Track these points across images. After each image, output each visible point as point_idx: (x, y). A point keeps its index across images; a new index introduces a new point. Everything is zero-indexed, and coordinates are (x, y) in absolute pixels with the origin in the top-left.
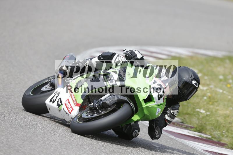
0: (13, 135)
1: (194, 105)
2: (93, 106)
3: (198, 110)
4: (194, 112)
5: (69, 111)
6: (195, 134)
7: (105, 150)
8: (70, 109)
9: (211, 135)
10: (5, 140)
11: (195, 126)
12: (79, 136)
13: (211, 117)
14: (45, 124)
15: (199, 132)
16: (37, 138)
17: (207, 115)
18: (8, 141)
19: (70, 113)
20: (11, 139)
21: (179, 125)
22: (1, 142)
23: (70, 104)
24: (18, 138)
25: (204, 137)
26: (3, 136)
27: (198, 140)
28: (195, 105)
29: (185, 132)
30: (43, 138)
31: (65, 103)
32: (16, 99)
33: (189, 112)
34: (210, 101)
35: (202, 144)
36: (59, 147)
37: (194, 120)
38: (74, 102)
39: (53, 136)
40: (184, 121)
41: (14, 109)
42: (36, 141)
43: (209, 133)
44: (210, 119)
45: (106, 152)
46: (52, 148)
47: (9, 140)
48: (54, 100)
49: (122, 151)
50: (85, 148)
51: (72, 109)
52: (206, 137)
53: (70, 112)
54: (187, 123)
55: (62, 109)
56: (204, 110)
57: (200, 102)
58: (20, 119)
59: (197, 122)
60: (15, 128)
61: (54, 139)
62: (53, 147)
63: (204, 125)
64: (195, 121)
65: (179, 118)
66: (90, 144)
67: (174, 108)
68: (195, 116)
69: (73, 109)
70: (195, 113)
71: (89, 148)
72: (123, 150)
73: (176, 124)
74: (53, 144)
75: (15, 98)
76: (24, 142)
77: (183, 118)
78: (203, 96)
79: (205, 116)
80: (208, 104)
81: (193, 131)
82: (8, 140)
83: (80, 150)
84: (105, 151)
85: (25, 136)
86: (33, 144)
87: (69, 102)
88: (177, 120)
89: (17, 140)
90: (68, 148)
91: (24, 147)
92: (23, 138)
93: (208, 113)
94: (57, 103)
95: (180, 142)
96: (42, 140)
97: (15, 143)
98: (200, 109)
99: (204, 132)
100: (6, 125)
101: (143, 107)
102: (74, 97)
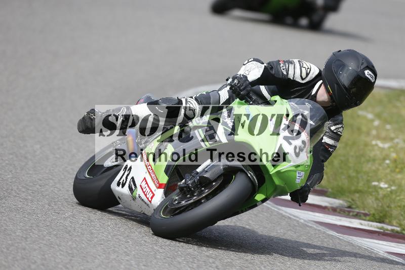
0: (53, 247)
1: (368, 176)
2: (184, 186)
3: (376, 183)
4: (369, 187)
5: (148, 198)
6: (371, 226)
7: (214, 263)
8: (150, 196)
9: (400, 225)
10: (39, 257)
11: (372, 212)
12: (168, 242)
13: (398, 194)
14: (109, 226)
15: (380, 222)
16: (95, 251)
17: (391, 192)
18: (45, 259)
19: (150, 202)
20: (50, 255)
21: (344, 211)
22: (33, 261)
23: (148, 186)
24: (62, 253)
25: (387, 230)
26: (35, 250)
27: (379, 235)
28: (370, 175)
29: (355, 223)
30: (106, 250)
31: (141, 186)
32: (58, 185)
33: (360, 188)
34: (396, 167)
35: (384, 243)
36: (133, 262)
37: (370, 201)
38: (154, 182)
39: (123, 244)
40: (353, 205)
41: (55, 202)
42: (94, 256)
43: (397, 223)
44: (398, 198)
45: (217, 267)
46: (122, 266)
47: (46, 256)
48: (124, 182)
49: (245, 264)
50: (179, 263)
51: (152, 195)
52: (392, 230)
53: (150, 199)
54: (358, 207)
55: (137, 196)
56: (386, 183)
57: (378, 169)
58: (65, 219)
59: (375, 206)
60: (55, 235)
61: (126, 250)
62: (124, 264)
63: (387, 209)
64: (371, 203)
65: (343, 200)
66: (188, 254)
68: (371, 195)
69: (154, 195)
70: (370, 190)
71: (187, 262)
72: (247, 260)
73: (338, 210)
74: (123, 258)
75: (55, 183)
76: (73, 259)
77: (350, 200)
78: (384, 159)
79: (389, 193)
80: (393, 171)
81: (369, 221)
82: (43, 257)
83: (172, 266)
84: (214, 265)
85: (75, 247)
86: (88, 262)
87: (147, 183)
88: (340, 204)
89: (60, 257)
90: (149, 264)
91: (72, 267)
92: (70, 252)
93: (393, 188)
94: (129, 186)
95: (345, 241)
96: (104, 254)
97: (57, 261)
98: (379, 180)
99: (387, 221)
100: (39, 231)
101: (271, 173)
102: (154, 173)
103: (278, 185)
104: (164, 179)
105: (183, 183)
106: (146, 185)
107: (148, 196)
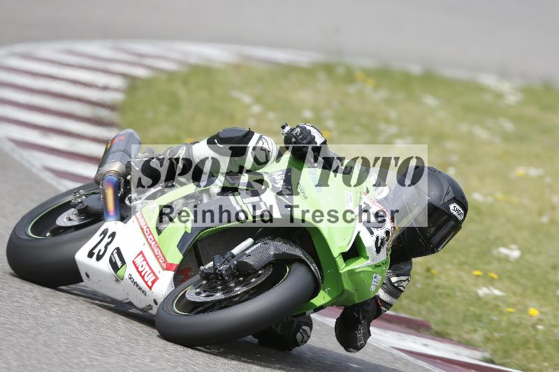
2: (212, 271)
5: (146, 283)
8: (150, 279)
19: (150, 288)
23: (147, 263)
31: (134, 262)
38: (158, 259)
48: (101, 253)
51: (154, 278)
53: (150, 284)
55: (126, 276)
67: (398, 272)
69: (157, 278)
87: (145, 260)
94: (111, 260)
101: (341, 272)
102: (158, 247)
103: (348, 291)
104: (176, 257)
105: (210, 268)
106: (145, 262)
107: (146, 279)
